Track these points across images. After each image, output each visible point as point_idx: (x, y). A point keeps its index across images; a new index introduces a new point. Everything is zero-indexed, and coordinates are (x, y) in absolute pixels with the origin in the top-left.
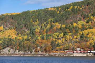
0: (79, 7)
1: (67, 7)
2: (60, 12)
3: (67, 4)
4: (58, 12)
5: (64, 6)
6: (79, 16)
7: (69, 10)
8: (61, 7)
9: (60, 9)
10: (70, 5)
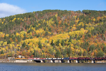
0: (21, 19)
1: (11, 18)
2: (5, 22)
3: (11, 16)
4: (3, 23)
5: (8, 17)
6: (21, 27)
7: (12, 21)
8: (5, 18)
9: (4, 20)
10: (14, 17)
